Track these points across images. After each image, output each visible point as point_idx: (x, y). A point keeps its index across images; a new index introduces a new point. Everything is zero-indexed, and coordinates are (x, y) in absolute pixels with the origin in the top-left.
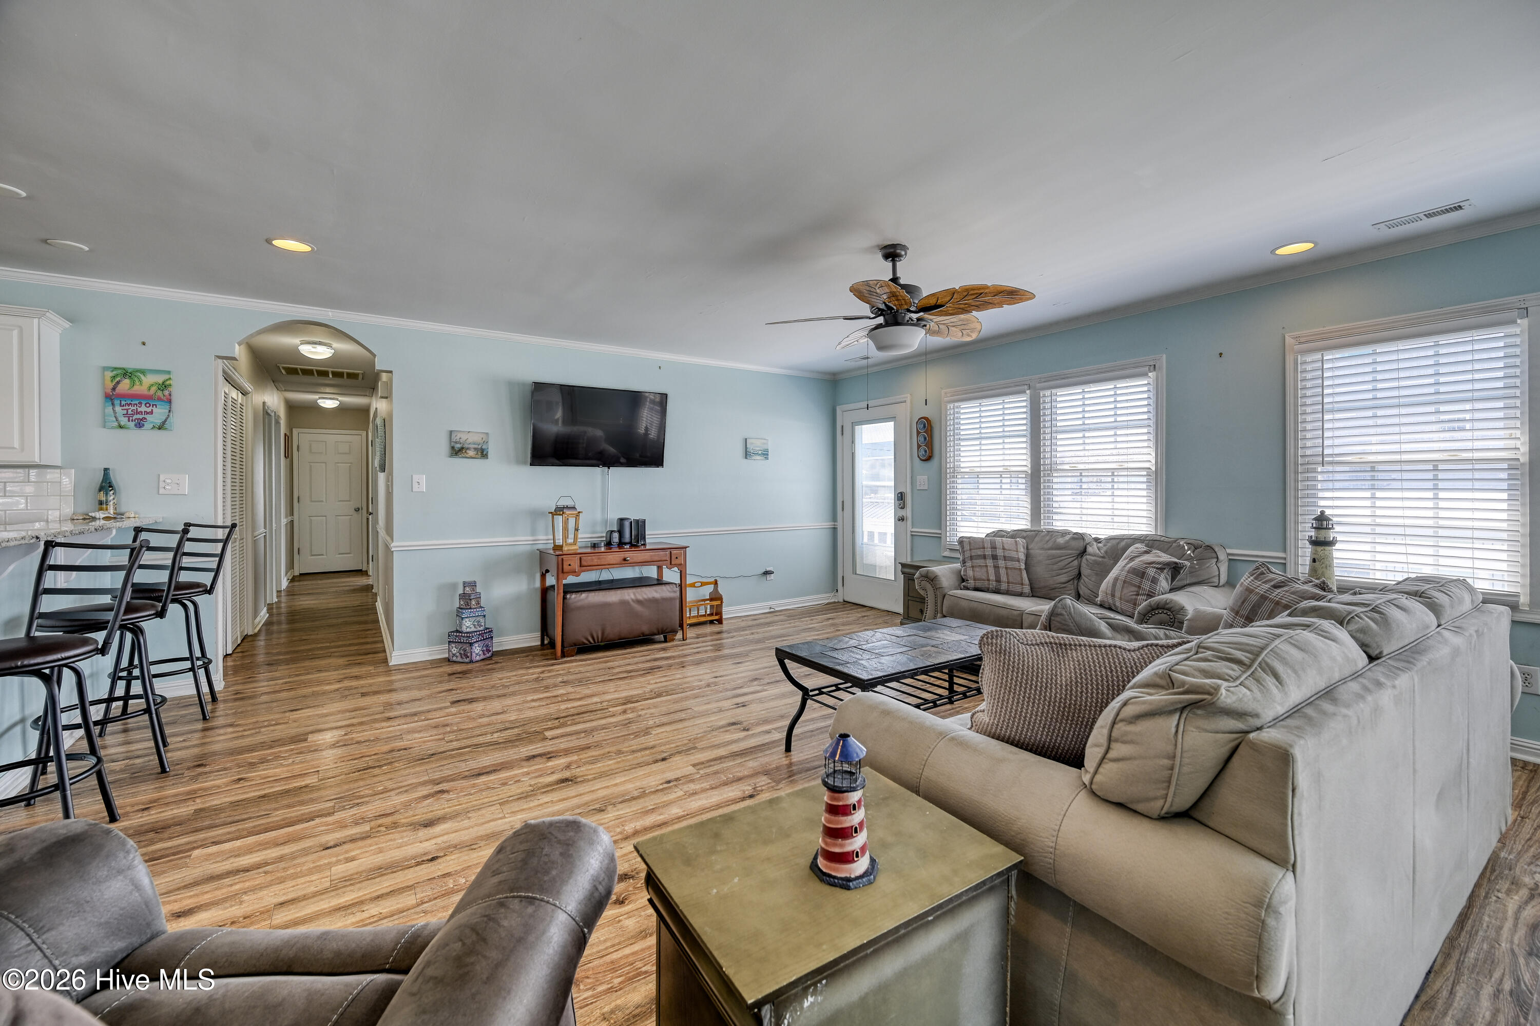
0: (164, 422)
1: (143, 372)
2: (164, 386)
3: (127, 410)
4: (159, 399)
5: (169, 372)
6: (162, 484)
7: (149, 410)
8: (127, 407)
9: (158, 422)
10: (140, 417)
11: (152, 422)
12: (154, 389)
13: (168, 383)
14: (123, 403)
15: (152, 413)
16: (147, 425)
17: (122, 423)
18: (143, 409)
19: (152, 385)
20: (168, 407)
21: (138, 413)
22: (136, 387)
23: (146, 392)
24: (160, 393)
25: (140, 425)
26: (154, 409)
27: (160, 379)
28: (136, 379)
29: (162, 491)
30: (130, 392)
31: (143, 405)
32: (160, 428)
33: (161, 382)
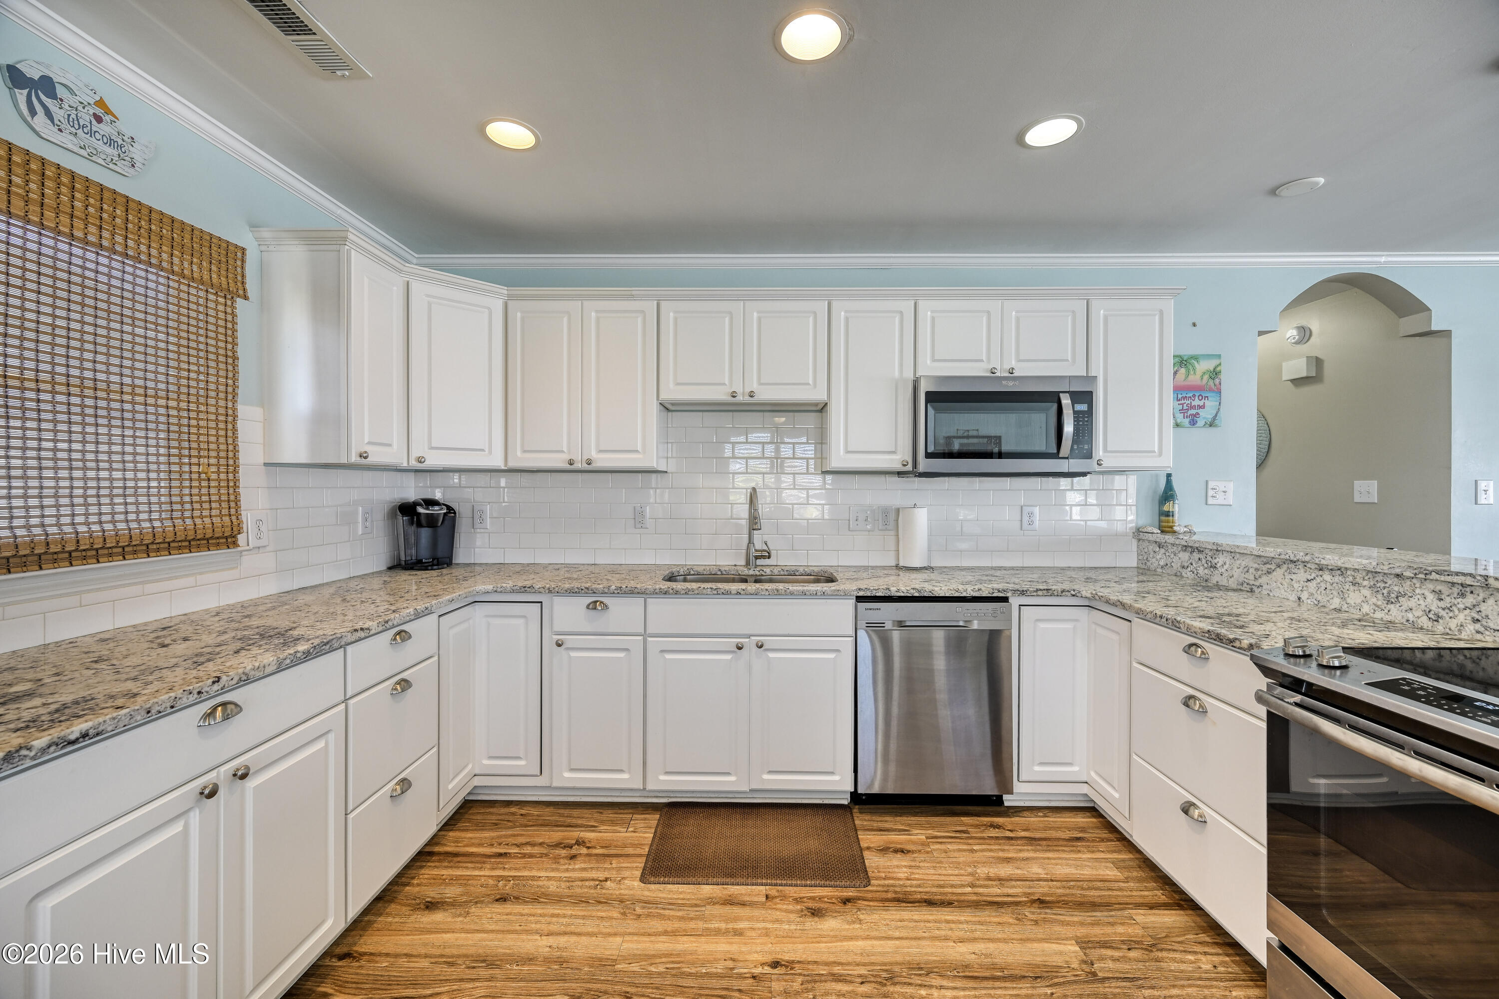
0: (1215, 418)
1: (1196, 358)
2: (1215, 373)
3: (1183, 404)
4: (1211, 390)
5: (1219, 356)
6: (1211, 493)
7: (1201, 403)
8: (1183, 402)
9: (1210, 417)
10: (1193, 412)
11: (1204, 418)
12: (1206, 377)
13: (1218, 369)
14: (1180, 396)
15: (1203, 407)
16: (1201, 422)
17: (1179, 421)
18: (1196, 402)
19: (1204, 373)
20: (1218, 398)
21: (1193, 407)
22: (1191, 377)
23: (1199, 383)
24: (1211, 383)
25: (1193, 423)
26: (1206, 401)
27: (1208, 365)
28: (1190, 367)
29: (1210, 501)
30: (1186, 383)
31: (1197, 398)
32: (1211, 426)
33: (1212, 369)
